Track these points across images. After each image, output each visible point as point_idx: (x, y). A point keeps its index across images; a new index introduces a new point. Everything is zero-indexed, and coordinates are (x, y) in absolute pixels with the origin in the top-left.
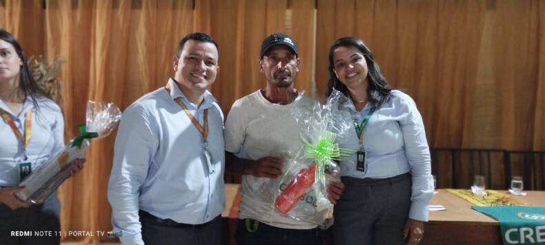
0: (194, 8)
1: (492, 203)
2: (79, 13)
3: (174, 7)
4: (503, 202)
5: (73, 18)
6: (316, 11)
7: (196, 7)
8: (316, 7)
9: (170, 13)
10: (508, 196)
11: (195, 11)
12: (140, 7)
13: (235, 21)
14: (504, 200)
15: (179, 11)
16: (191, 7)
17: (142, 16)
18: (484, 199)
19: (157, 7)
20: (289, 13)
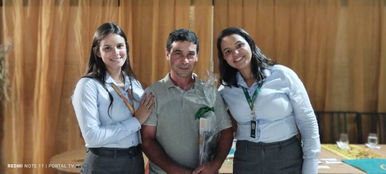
0: (119, 5)
1: (357, 156)
2: (29, 9)
3: (104, 5)
4: (365, 155)
5: (24, 13)
6: (213, 7)
7: (120, 5)
8: (213, 4)
9: (100, 9)
10: (367, 150)
11: (120, 8)
12: (77, 5)
13: (151, 15)
14: (366, 154)
15: (107, 8)
16: (117, 5)
17: (78, 11)
18: (349, 153)
19: (90, 5)
20: (192, 8)
